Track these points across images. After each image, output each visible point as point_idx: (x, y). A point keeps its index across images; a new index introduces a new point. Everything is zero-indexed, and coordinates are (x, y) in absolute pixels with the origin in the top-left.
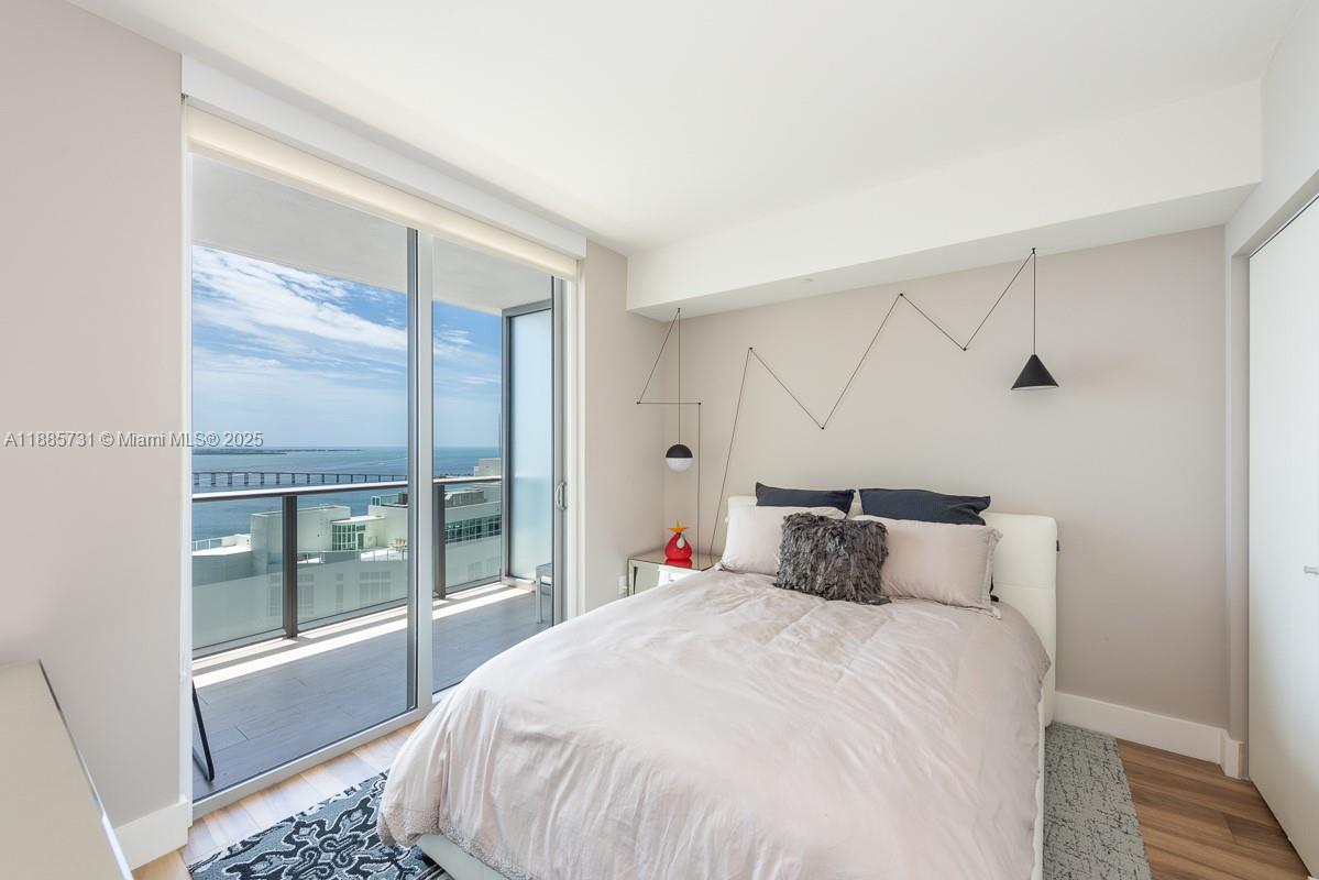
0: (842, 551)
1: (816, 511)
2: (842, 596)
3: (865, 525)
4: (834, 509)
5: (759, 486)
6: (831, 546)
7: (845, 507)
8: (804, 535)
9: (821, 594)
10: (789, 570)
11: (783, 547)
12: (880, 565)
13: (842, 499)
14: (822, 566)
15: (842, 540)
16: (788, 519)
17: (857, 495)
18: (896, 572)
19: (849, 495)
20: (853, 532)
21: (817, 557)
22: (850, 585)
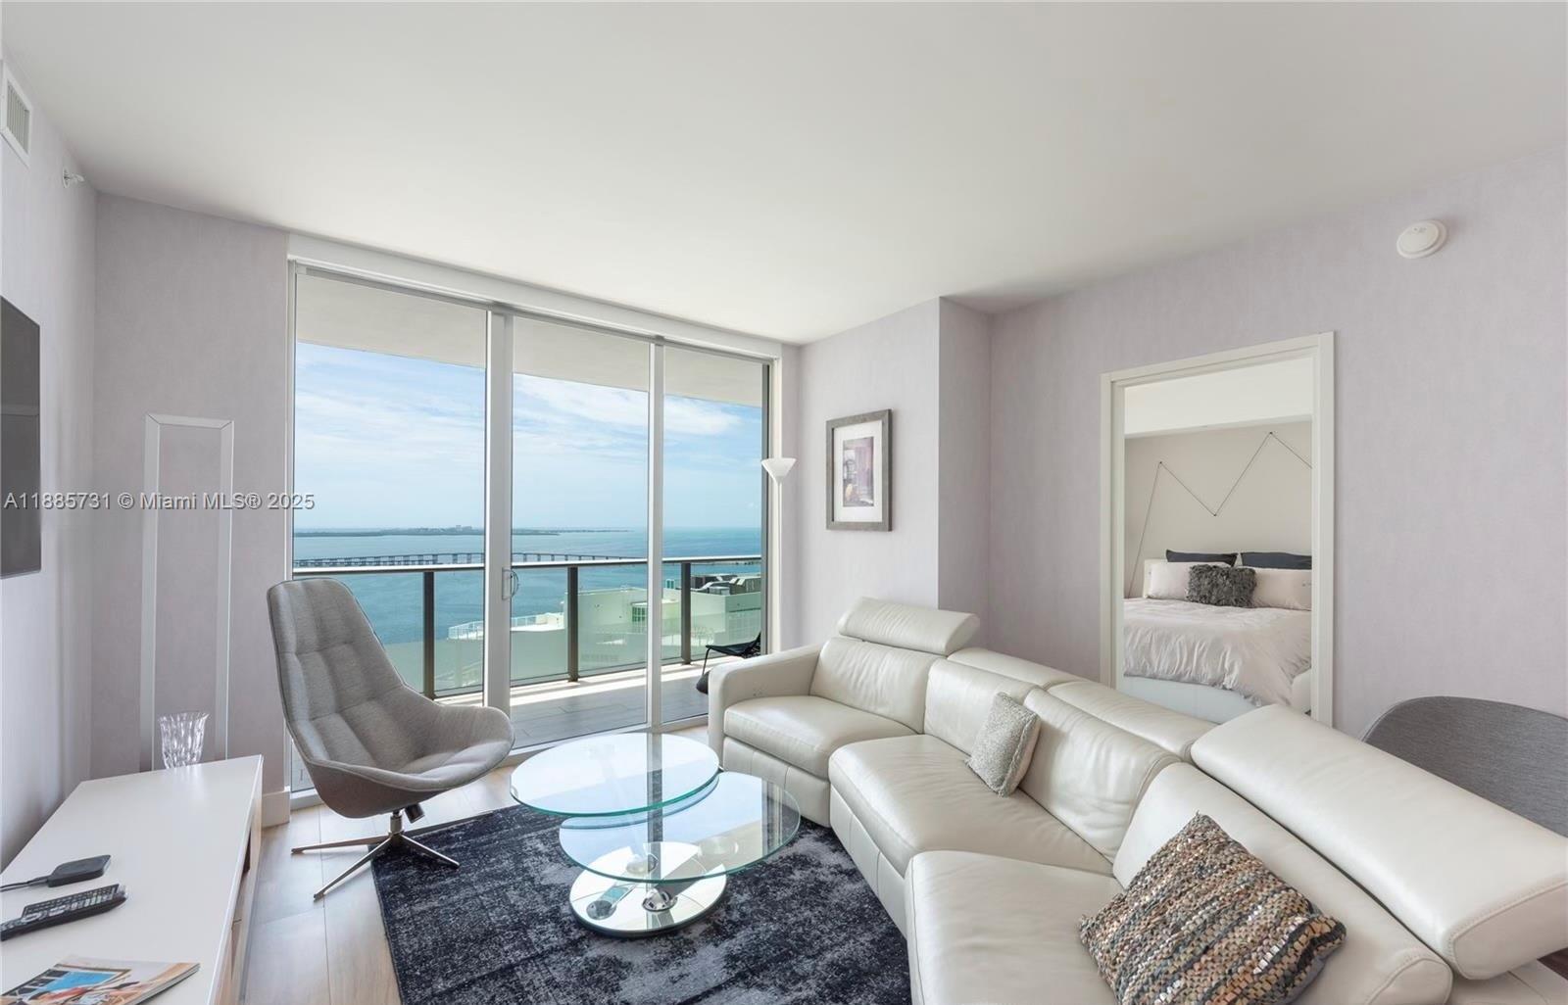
0: (1228, 582)
1: (1211, 564)
2: (1227, 604)
3: (1242, 570)
4: (1223, 563)
5: (1168, 552)
6: (1220, 581)
7: (1232, 564)
8: (1204, 576)
9: (1215, 604)
10: (1195, 594)
11: (1190, 583)
12: (1252, 591)
13: (1230, 559)
14: (1215, 592)
15: (1228, 577)
16: (1193, 568)
17: (1239, 557)
18: (1263, 592)
19: (1234, 556)
20: (1235, 573)
21: (1213, 586)
22: (1233, 600)
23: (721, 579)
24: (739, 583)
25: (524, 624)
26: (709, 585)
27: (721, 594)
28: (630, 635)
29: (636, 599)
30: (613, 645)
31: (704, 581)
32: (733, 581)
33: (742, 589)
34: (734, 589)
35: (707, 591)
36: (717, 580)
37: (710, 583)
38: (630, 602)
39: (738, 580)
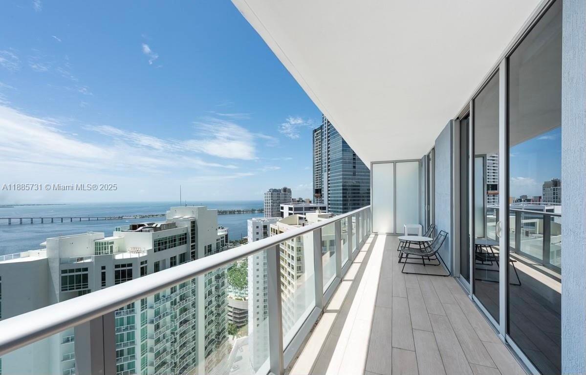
23: (147, 226)
24: (157, 226)
25: (11, 259)
26: (141, 228)
27: (149, 232)
28: (95, 257)
29: (98, 238)
30: (84, 263)
31: (137, 226)
32: (154, 225)
33: (160, 229)
34: (156, 229)
35: (141, 231)
36: (144, 226)
37: (143, 227)
38: (93, 240)
39: (157, 225)
